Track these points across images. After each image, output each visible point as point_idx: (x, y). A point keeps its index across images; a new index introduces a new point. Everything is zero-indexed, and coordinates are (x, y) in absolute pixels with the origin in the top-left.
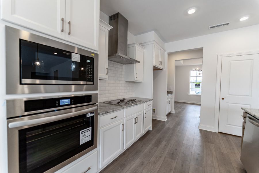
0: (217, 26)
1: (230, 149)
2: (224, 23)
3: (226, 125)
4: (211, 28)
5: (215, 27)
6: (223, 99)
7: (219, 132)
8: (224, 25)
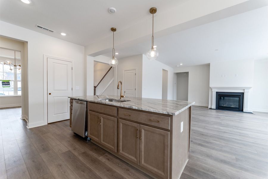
0: (44, 28)
1: (62, 130)
2: (50, 30)
3: (54, 115)
4: (38, 26)
5: (42, 28)
6: (50, 94)
7: (48, 124)
8: (50, 31)
